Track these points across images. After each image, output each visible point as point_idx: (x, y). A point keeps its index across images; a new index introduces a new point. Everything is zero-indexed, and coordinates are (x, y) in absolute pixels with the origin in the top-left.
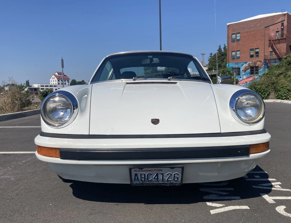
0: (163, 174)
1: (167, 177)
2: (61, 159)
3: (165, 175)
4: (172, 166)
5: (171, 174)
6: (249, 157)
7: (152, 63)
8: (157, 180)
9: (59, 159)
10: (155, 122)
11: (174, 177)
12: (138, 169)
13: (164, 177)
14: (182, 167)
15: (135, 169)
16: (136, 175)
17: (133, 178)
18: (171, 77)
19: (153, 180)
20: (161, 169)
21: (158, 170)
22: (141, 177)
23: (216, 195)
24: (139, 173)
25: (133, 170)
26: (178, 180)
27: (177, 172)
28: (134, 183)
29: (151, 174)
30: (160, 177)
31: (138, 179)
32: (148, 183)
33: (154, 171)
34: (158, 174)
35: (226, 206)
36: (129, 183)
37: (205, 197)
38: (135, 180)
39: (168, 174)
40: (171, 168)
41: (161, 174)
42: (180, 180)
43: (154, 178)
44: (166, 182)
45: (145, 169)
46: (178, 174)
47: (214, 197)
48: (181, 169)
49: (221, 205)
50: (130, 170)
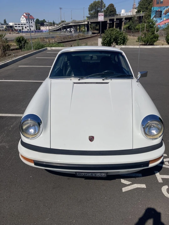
7: (92, 59)
10: (91, 139)
18: (105, 78)
22: (82, 174)
25: (77, 173)
32: (86, 176)
49: (130, 183)
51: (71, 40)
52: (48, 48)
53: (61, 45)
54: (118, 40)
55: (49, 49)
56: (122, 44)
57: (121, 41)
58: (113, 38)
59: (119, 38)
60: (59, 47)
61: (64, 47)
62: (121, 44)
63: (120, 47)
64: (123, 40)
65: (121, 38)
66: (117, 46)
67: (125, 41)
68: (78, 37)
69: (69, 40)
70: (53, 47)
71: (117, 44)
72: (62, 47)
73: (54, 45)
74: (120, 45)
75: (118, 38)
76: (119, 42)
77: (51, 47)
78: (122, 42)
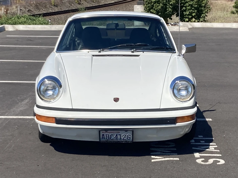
0: (120, 135)
1: (123, 136)
2: (56, 124)
3: (121, 135)
4: (126, 130)
5: (126, 135)
6: (176, 125)
7: (118, 28)
8: (117, 139)
9: (55, 124)
10: (116, 100)
11: (128, 137)
12: (105, 131)
13: (121, 137)
14: (133, 130)
15: (103, 131)
16: (103, 135)
17: (101, 137)
18: (134, 49)
19: (114, 139)
20: (119, 131)
21: (117, 132)
22: (106, 137)
23: (161, 153)
24: (105, 134)
25: (101, 132)
26: (130, 139)
27: (129, 134)
28: (101, 140)
29: (113, 135)
30: (119, 137)
31: (104, 138)
32: (110, 141)
33: (115, 132)
34: (118, 135)
35: (164, 158)
36: (98, 141)
37: (152, 154)
38: (102, 139)
39: (123, 135)
40: (126, 131)
41: (119, 135)
42: (132, 139)
43: (115, 137)
44: (122, 140)
45: (109, 131)
46: (130, 135)
47: (159, 153)
48: (132, 132)
49: (161, 158)
50: (99, 131)
51: (56, 10)
52: (6, 26)
53: (39, 20)
54: (184, 8)
55: (9, 28)
56: (194, 19)
57: (192, 13)
58: (171, 5)
59: (187, 4)
60: (36, 24)
61: (47, 24)
62: (192, 18)
63: (190, 27)
64: (196, 8)
65: (191, 6)
66: (181, 24)
67: (202, 11)
68: (79, 4)
69: (51, 11)
70: (20, 23)
71: (182, 20)
72: (42, 24)
73: (22, 19)
74: (190, 20)
75: (184, 4)
76: (188, 13)
77: (15, 23)
78: (194, 14)
